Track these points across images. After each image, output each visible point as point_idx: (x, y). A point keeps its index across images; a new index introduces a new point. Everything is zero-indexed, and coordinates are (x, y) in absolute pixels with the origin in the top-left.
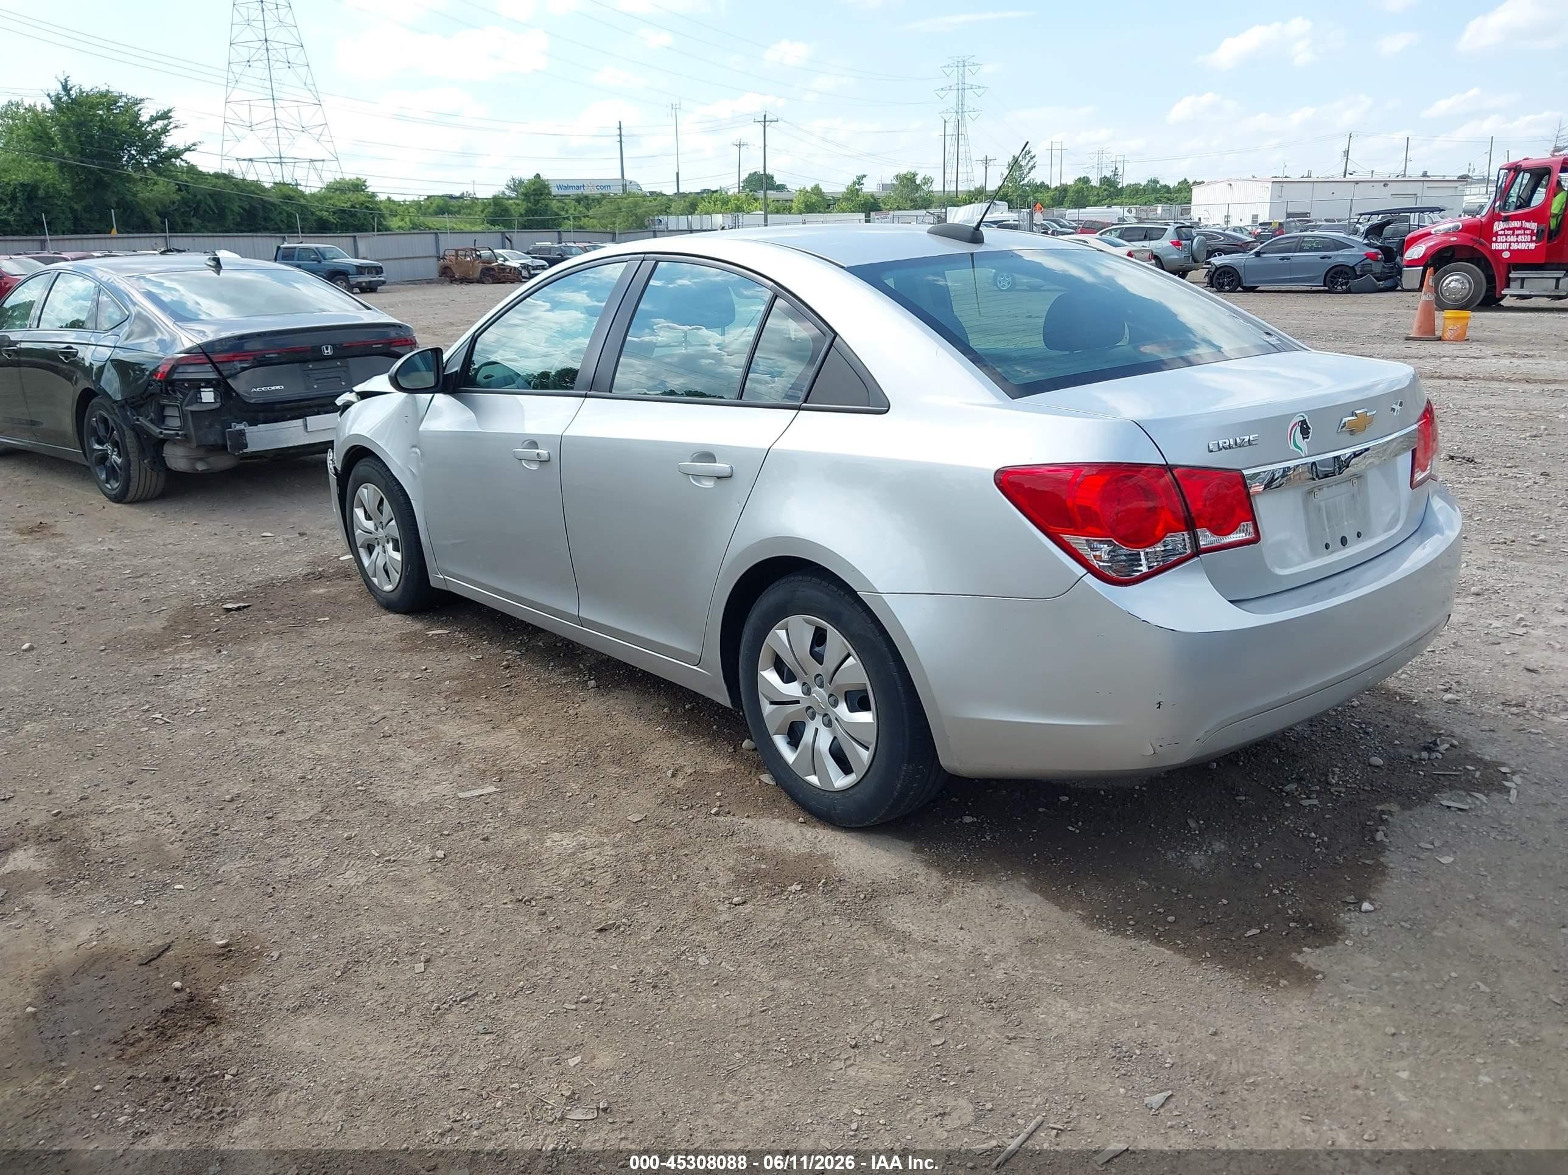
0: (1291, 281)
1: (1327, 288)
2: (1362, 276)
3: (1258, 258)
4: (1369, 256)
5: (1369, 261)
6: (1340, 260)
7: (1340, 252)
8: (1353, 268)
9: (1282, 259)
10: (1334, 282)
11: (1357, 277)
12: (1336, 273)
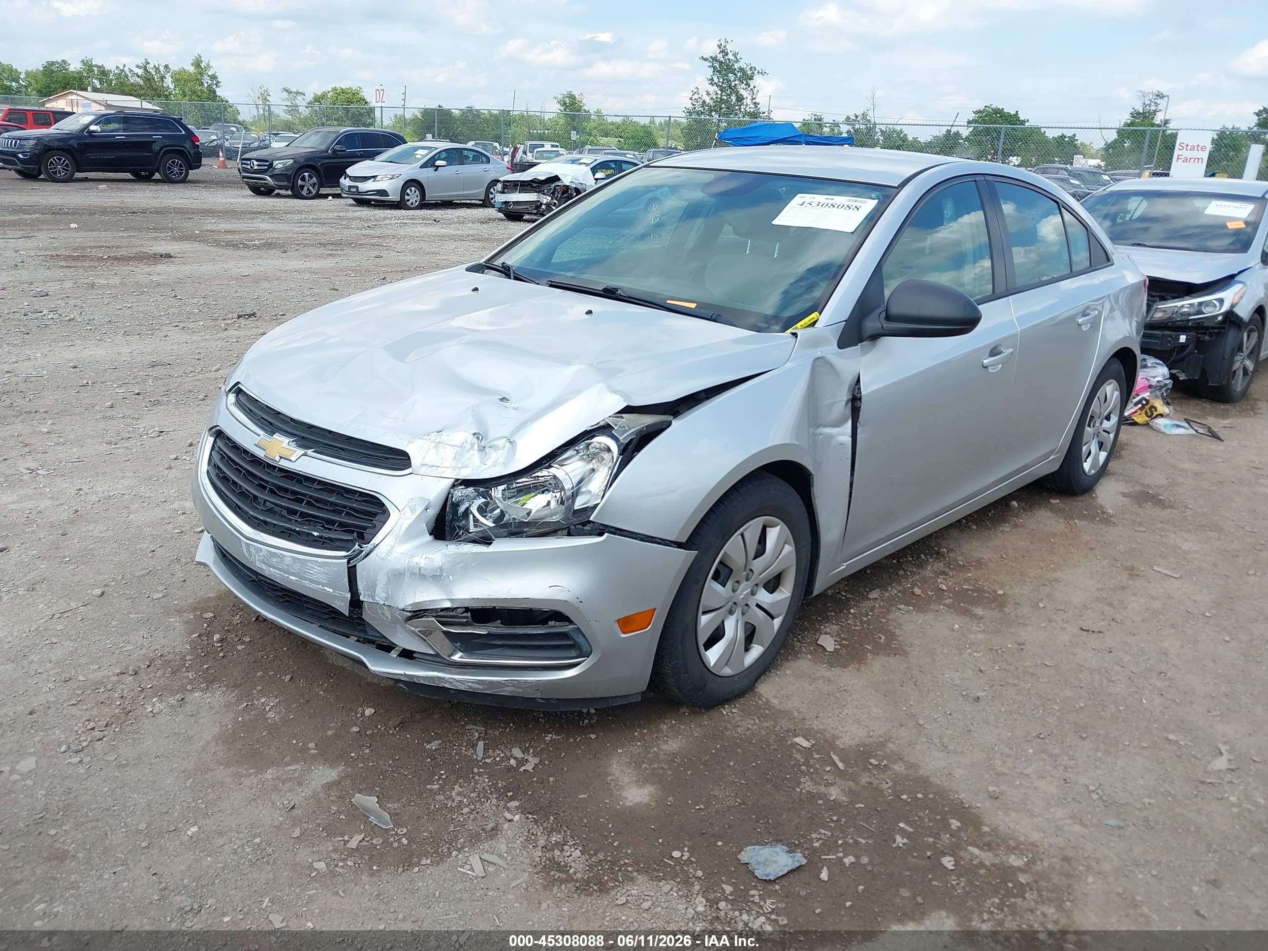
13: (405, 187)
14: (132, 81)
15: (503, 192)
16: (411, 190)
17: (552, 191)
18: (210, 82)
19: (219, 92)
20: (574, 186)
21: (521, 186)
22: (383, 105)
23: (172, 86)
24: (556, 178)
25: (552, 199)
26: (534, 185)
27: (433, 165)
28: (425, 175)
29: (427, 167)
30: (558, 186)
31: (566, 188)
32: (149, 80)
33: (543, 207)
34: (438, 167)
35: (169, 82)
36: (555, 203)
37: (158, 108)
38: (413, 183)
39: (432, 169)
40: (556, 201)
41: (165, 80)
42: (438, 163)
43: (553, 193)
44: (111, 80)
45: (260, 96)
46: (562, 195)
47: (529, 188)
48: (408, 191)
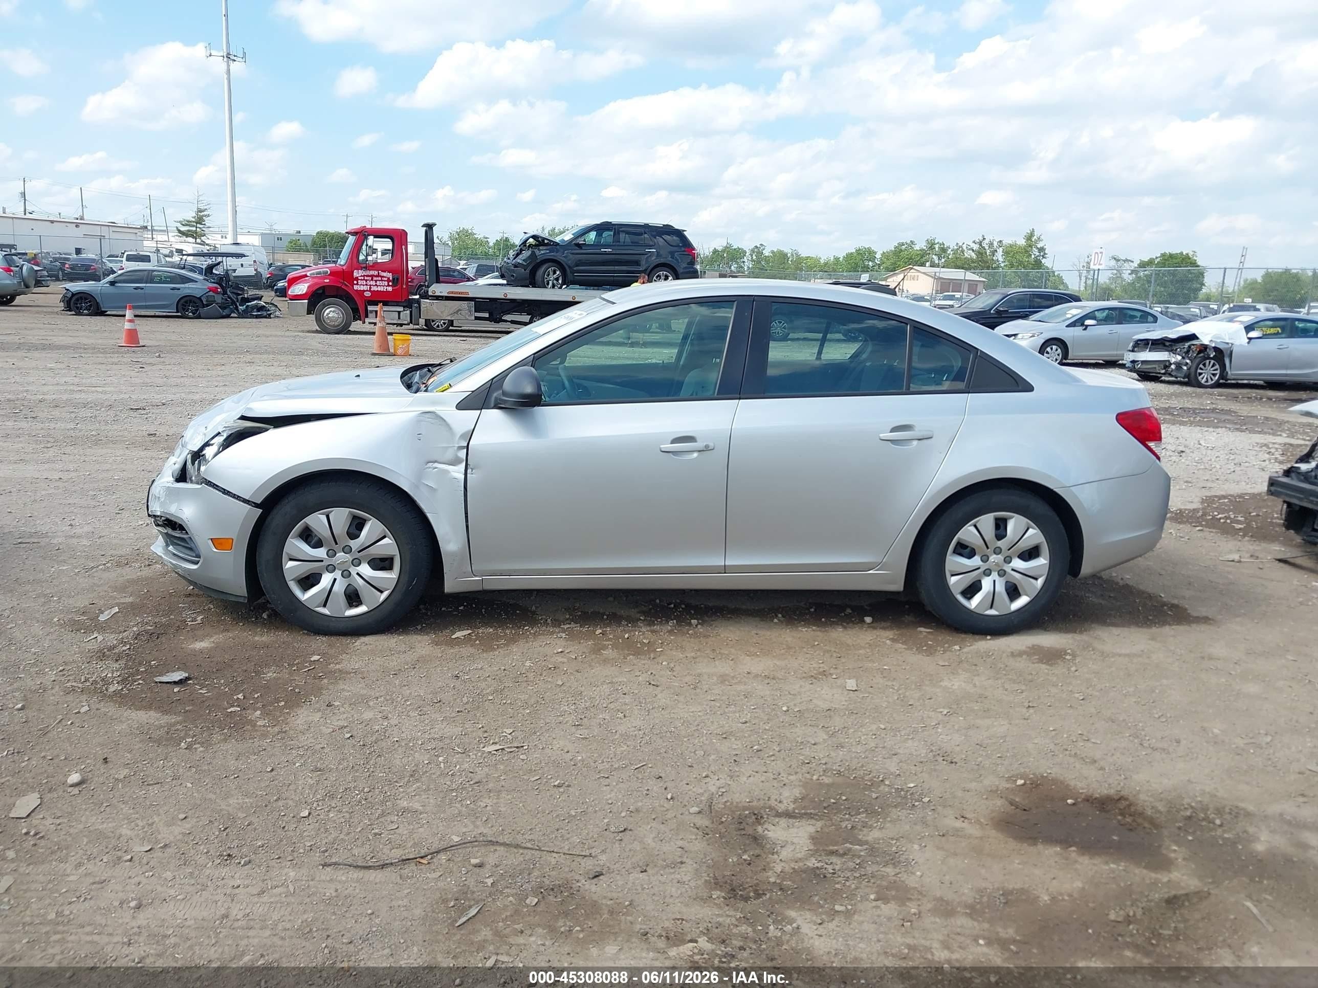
0: (147, 307)
1: (179, 314)
2: (208, 305)
3: (112, 287)
4: (211, 290)
5: (211, 293)
6: (187, 292)
7: (187, 285)
8: (200, 299)
9: (136, 288)
10: (185, 309)
11: (204, 306)
12: (186, 302)
13: (1046, 344)
14: (966, 255)
15: (1133, 351)
16: (1052, 349)
17: (1185, 350)
18: (1037, 254)
19: (1046, 262)
20: (1213, 345)
21: (1152, 344)
22: (1100, 267)
23: (1001, 259)
24: (1193, 337)
25: (1183, 358)
26: (1167, 344)
27: (1082, 325)
28: (1069, 334)
29: (1074, 326)
30: (1193, 345)
31: (1204, 348)
32: (982, 254)
33: (1173, 367)
34: (1087, 326)
35: (999, 256)
36: (1187, 363)
37: (984, 280)
38: (1055, 342)
39: (1081, 328)
40: (1188, 361)
41: (996, 254)
42: (1088, 322)
43: (1188, 352)
44: (949, 254)
45: (1085, 264)
46: (1197, 354)
47: (1161, 346)
48: (1049, 349)
